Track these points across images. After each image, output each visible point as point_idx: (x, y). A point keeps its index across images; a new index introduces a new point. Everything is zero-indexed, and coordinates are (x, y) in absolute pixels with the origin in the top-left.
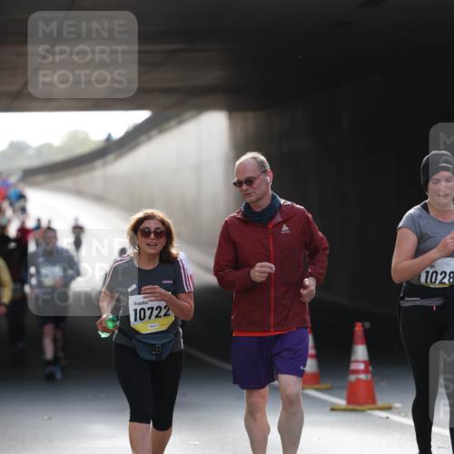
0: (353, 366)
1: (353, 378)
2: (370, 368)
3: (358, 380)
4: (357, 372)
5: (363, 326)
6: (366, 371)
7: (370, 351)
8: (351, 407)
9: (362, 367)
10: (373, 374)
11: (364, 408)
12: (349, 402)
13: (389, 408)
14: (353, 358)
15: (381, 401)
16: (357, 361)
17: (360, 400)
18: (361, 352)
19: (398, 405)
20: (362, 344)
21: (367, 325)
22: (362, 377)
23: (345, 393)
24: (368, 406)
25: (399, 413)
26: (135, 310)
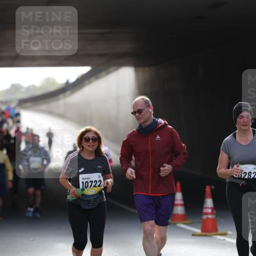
0: (205, 211)
1: (205, 217)
2: (215, 212)
3: (208, 218)
4: (207, 214)
5: (210, 188)
6: (212, 213)
7: (215, 202)
8: (204, 234)
9: (210, 211)
10: (217, 215)
11: (211, 234)
12: (203, 231)
13: (225, 234)
14: (205, 206)
15: (220, 230)
16: (207, 208)
17: (209, 230)
18: (209, 203)
19: (230, 232)
20: (210, 198)
21: (213, 187)
22: (210, 216)
23: (200, 226)
24: (214, 233)
25: (231, 237)
26: (83, 182)
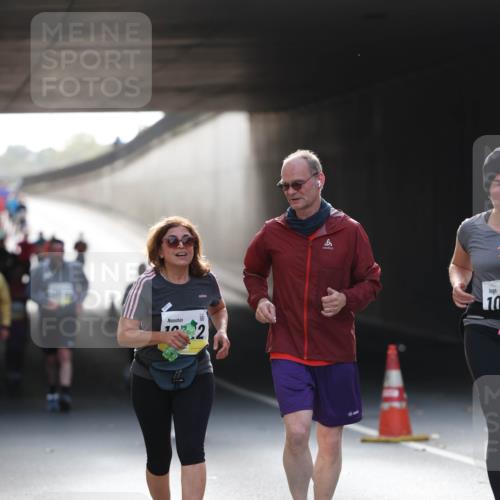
0: (386, 393)
1: (386, 406)
2: (405, 396)
3: (392, 409)
4: (390, 399)
5: (397, 349)
6: (400, 399)
7: (405, 377)
8: (383, 438)
9: (396, 394)
10: (409, 401)
11: (398, 439)
12: (383, 432)
13: (425, 440)
14: (386, 384)
15: (417, 431)
16: (389, 388)
17: (394, 431)
18: (394, 378)
19: (435, 436)
20: (395, 368)
21: (402, 348)
22: (396, 405)
23: (377, 423)
24: (402, 438)
25: (436, 444)
26: (168, 328)
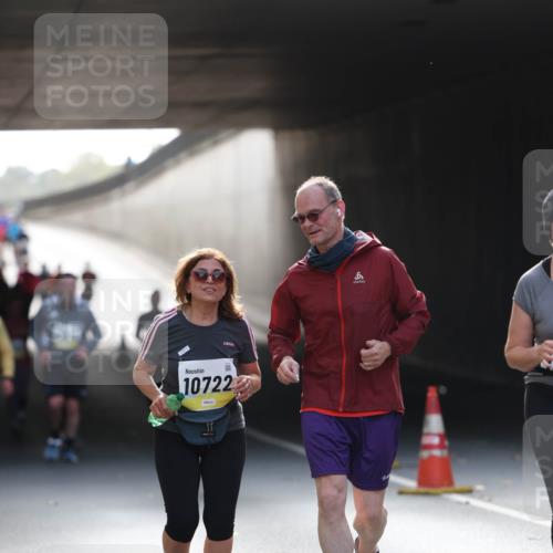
0: (426, 440)
1: (425, 454)
2: (446, 443)
3: (432, 457)
4: (430, 447)
5: (438, 391)
6: (441, 446)
7: (447, 422)
8: (423, 490)
9: (436, 441)
10: (451, 449)
11: (439, 490)
12: (421, 483)
13: (469, 492)
14: (425, 430)
15: (459, 482)
16: (429, 434)
17: (434, 482)
18: (435, 423)
19: (479, 487)
20: (434, 412)
21: (443, 390)
22: (437, 453)
23: (415, 473)
24: (444, 489)
25: (481, 496)
26: (187, 380)
